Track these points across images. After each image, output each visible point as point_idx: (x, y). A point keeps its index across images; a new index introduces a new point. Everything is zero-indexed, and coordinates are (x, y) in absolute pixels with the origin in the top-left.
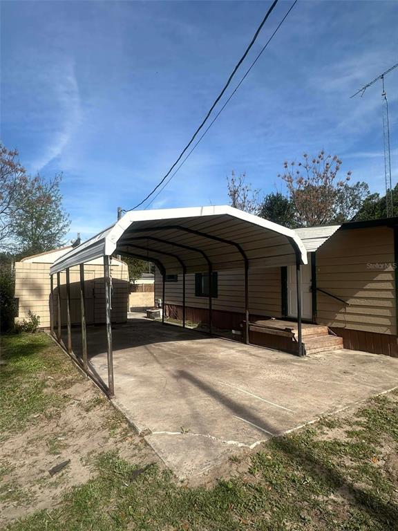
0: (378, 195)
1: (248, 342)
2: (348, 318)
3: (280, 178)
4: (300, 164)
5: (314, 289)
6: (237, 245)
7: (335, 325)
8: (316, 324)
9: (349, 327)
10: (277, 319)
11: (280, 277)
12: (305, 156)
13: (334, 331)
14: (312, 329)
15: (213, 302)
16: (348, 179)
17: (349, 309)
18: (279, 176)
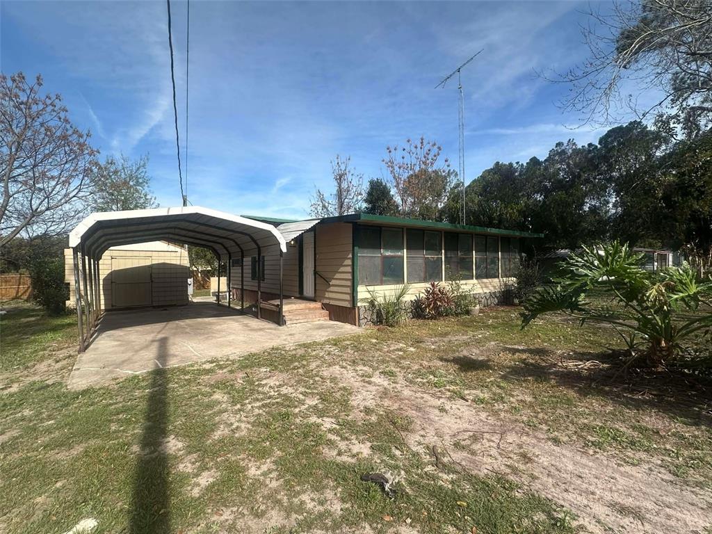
0: (463, 183)
1: (259, 317)
2: (331, 295)
3: (384, 163)
4: (404, 150)
5: (315, 273)
6: (249, 235)
7: (326, 301)
8: (315, 301)
9: (332, 302)
10: (296, 298)
11: (297, 263)
12: (408, 141)
13: (325, 306)
14: (304, 305)
15: (262, 285)
16: (448, 166)
17: (332, 289)
18: (383, 161)
